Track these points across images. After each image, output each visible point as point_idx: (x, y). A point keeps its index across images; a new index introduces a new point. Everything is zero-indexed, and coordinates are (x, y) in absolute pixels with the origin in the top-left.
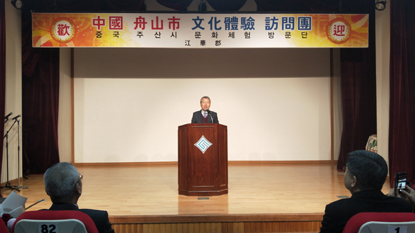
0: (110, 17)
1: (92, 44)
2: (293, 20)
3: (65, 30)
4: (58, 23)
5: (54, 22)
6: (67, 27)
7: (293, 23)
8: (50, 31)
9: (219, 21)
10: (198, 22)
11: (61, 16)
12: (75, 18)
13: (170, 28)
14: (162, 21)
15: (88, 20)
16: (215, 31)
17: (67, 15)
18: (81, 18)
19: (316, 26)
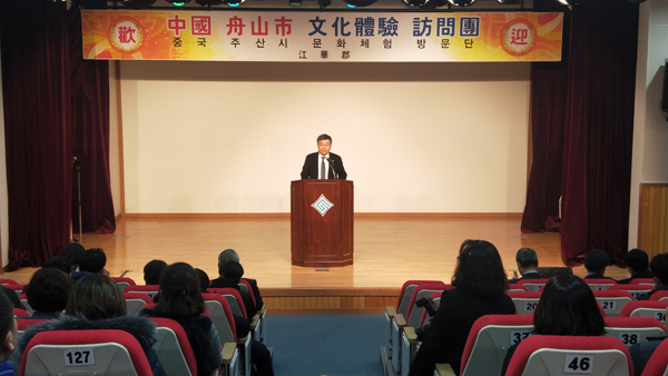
0: (193, 18)
1: (167, 55)
2: (453, 22)
3: (128, 35)
4: (119, 25)
5: (113, 24)
6: (131, 31)
7: (453, 26)
8: (108, 36)
9: (348, 23)
10: (317, 24)
11: (123, 15)
12: (143, 18)
13: (277, 33)
14: (266, 23)
15: (161, 20)
16: (342, 38)
17: (132, 13)
18: (152, 18)
19: (485, 30)
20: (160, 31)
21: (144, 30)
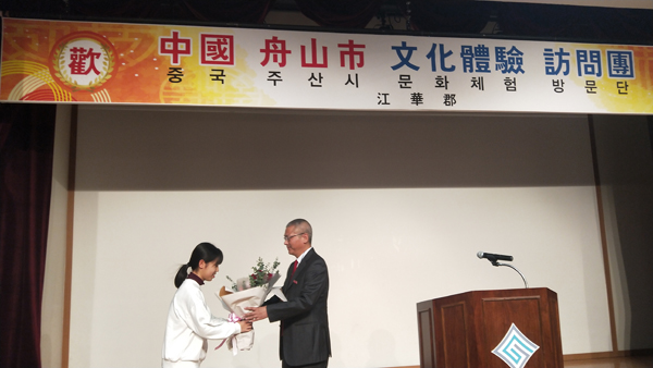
0: (203, 37)
1: (156, 96)
2: (598, 56)
3: (87, 62)
4: (71, 45)
5: (62, 42)
6: (92, 55)
7: (599, 62)
8: (50, 63)
9: (450, 53)
10: (405, 53)
11: (80, 29)
12: (115, 34)
13: (343, 65)
14: (325, 49)
15: (149, 39)
16: (443, 74)
17: (96, 26)
18: (132, 35)
19: (642, 69)
20: (145, 56)
21: (116, 53)
